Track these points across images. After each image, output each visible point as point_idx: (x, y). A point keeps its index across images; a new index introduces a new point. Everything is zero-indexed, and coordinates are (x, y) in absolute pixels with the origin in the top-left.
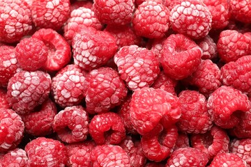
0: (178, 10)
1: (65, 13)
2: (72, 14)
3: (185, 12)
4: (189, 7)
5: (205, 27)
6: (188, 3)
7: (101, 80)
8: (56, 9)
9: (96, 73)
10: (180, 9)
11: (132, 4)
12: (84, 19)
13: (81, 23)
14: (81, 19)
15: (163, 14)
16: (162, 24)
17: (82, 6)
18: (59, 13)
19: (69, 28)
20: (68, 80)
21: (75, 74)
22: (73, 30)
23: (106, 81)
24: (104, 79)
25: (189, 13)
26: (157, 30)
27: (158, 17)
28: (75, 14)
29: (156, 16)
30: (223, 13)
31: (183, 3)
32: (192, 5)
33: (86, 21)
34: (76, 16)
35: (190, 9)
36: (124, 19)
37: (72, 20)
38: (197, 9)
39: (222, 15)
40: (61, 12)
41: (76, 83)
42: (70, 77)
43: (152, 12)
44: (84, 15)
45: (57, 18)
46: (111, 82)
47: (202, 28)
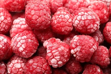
0: (78, 18)
1: (9, 24)
2: (14, 23)
3: (83, 19)
4: (84, 15)
5: (97, 25)
6: (83, 13)
7: (35, 67)
8: (2, 23)
9: (32, 62)
10: (79, 17)
11: (49, 15)
12: (21, 25)
13: (20, 28)
14: (19, 26)
15: (70, 20)
16: (70, 27)
17: (19, 17)
18: (5, 25)
19: (12, 32)
20: (14, 67)
21: (18, 63)
22: (15, 33)
23: (38, 68)
24: (37, 66)
25: (86, 19)
26: (66, 31)
27: (67, 22)
28: (16, 23)
29: (66, 22)
30: (105, 14)
31: (80, 14)
32: (86, 13)
33: (23, 27)
34: (17, 24)
35: (85, 16)
36: (45, 26)
37: (14, 26)
38: (89, 15)
39: (105, 16)
40: (6, 24)
41: (19, 69)
42: (15, 65)
43: (63, 19)
44: (21, 23)
45: (4, 28)
46: (42, 67)
47: (96, 25)
